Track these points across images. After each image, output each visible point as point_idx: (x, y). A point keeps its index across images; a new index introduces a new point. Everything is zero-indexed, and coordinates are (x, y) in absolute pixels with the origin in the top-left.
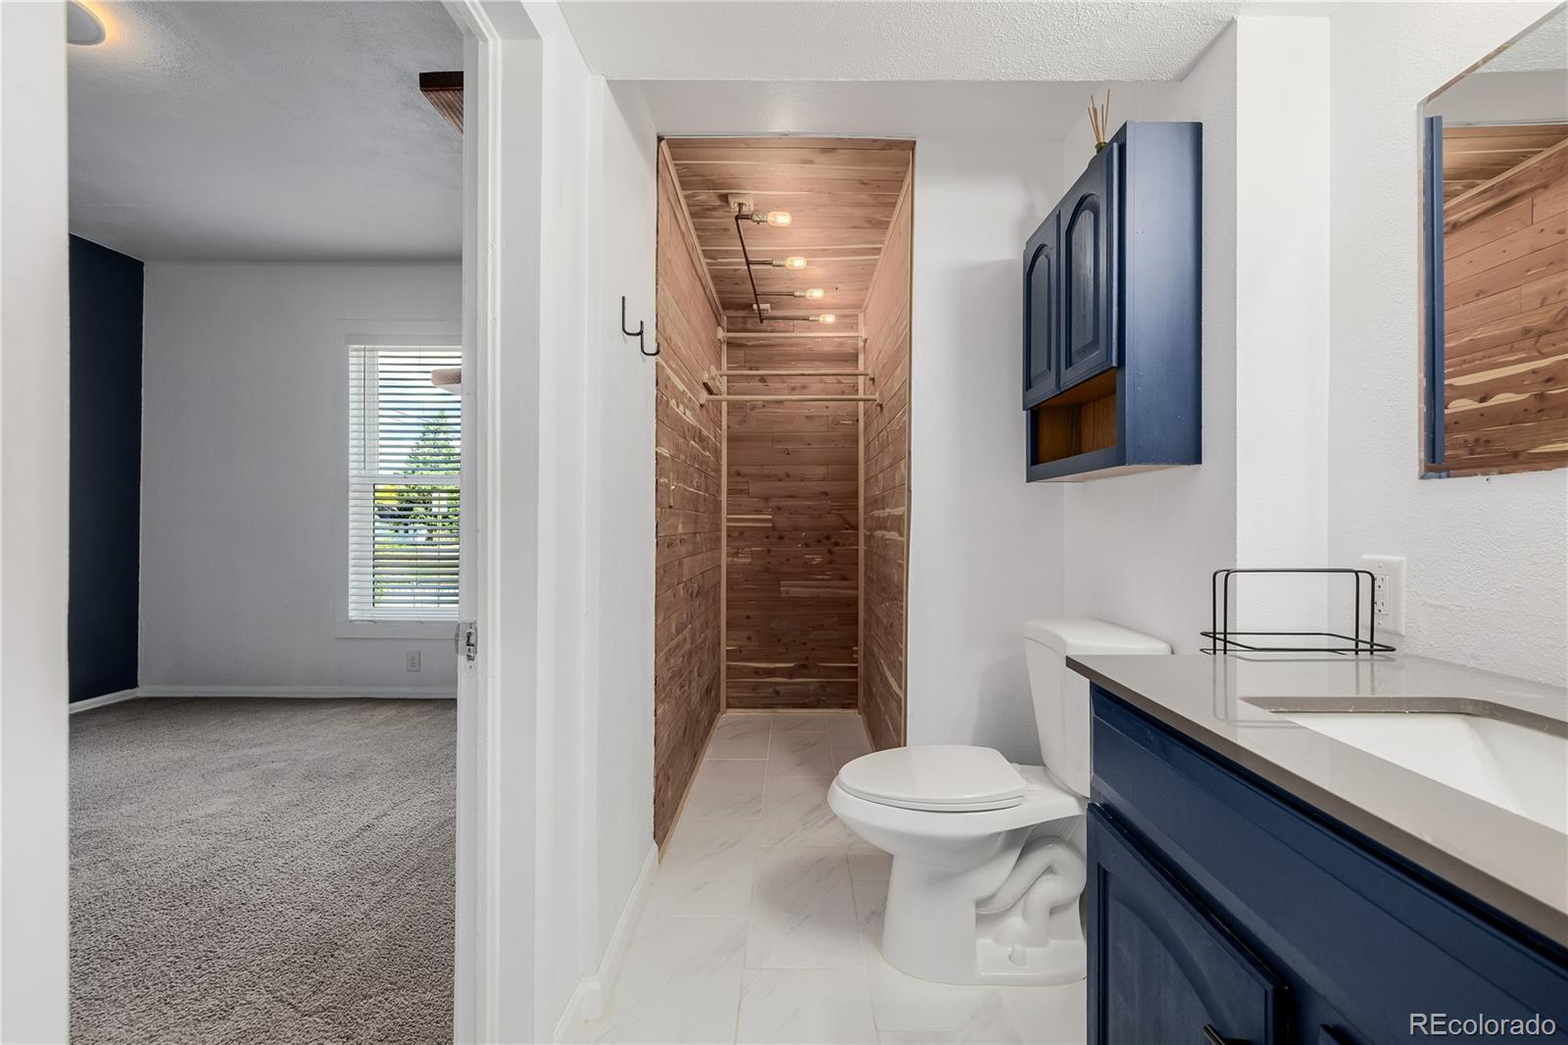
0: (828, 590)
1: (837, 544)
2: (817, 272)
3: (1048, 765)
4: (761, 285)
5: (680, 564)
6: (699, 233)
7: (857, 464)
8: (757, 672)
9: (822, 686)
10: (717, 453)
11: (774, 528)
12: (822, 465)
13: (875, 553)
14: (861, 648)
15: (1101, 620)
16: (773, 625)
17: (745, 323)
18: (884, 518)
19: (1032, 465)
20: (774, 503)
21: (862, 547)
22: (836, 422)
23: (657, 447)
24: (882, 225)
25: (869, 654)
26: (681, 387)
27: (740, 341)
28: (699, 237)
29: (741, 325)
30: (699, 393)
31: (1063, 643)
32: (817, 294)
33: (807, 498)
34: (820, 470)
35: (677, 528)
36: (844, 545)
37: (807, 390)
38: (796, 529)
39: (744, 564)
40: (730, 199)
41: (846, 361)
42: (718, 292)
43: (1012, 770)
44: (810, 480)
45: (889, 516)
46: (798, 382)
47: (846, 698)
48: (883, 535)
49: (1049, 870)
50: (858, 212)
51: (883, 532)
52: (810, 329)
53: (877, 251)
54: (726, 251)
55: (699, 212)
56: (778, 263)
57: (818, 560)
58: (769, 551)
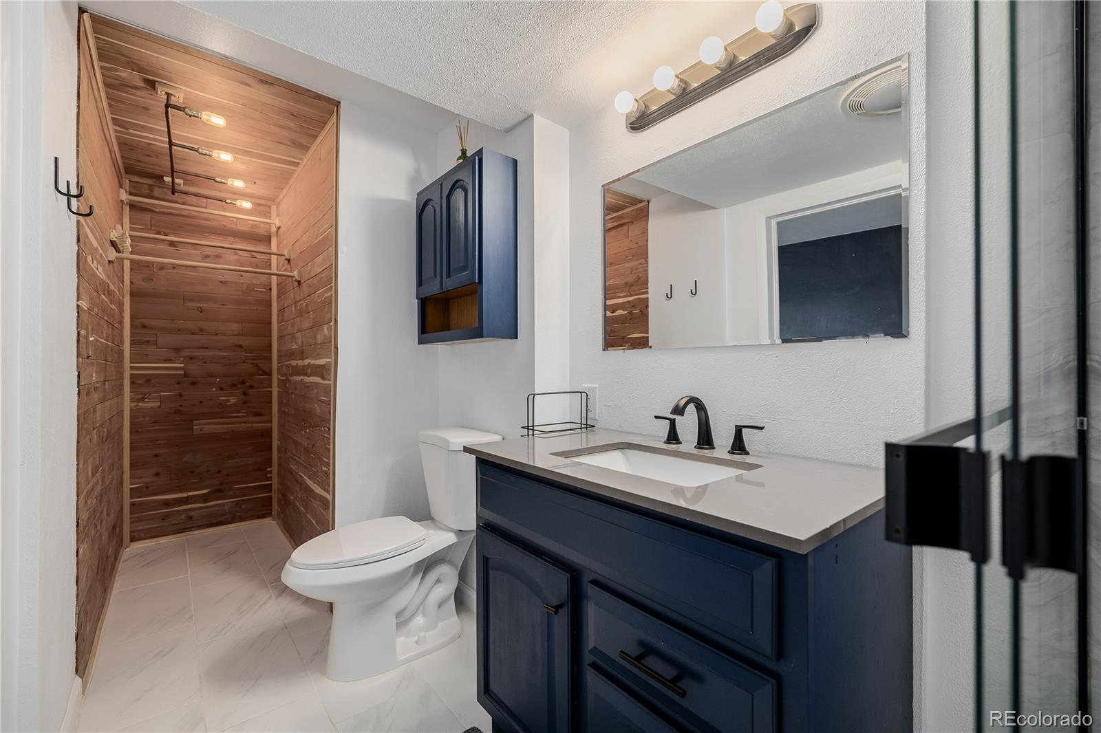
0: (243, 424)
1: (251, 387)
2: (240, 167)
3: (435, 518)
4: (179, 164)
5: (95, 411)
6: (111, 102)
7: (271, 323)
8: (167, 503)
9: (237, 504)
10: (121, 306)
11: (186, 375)
12: (238, 323)
13: (292, 393)
14: (275, 469)
15: (463, 427)
16: (185, 459)
17: (151, 190)
18: (303, 366)
19: (422, 334)
20: (185, 353)
21: (275, 389)
22: (250, 288)
23: (78, 300)
24: (305, 148)
25: (284, 471)
26: (95, 244)
27: (144, 206)
28: (110, 105)
29: (146, 192)
30: (108, 250)
31: (446, 442)
32: (238, 184)
33: (221, 350)
34: (235, 327)
35: (92, 377)
36: (259, 388)
37: (219, 260)
38: (210, 376)
39: (152, 408)
40: (157, 86)
41: (260, 241)
42: (123, 157)
43: (416, 526)
44: (224, 334)
45: (309, 365)
46: (208, 251)
47: (262, 510)
48: (302, 380)
49: (438, 581)
50: (285, 133)
51: (302, 377)
52: (224, 209)
53: (297, 164)
54: (143, 127)
55: (113, 86)
56: (204, 152)
57: (233, 400)
58: (180, 395)
